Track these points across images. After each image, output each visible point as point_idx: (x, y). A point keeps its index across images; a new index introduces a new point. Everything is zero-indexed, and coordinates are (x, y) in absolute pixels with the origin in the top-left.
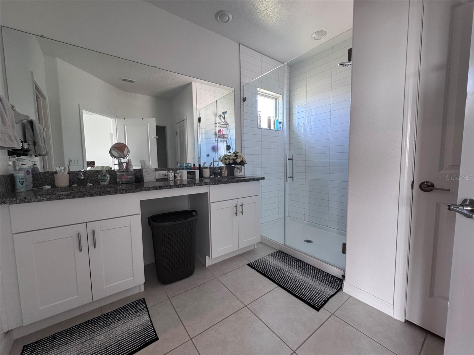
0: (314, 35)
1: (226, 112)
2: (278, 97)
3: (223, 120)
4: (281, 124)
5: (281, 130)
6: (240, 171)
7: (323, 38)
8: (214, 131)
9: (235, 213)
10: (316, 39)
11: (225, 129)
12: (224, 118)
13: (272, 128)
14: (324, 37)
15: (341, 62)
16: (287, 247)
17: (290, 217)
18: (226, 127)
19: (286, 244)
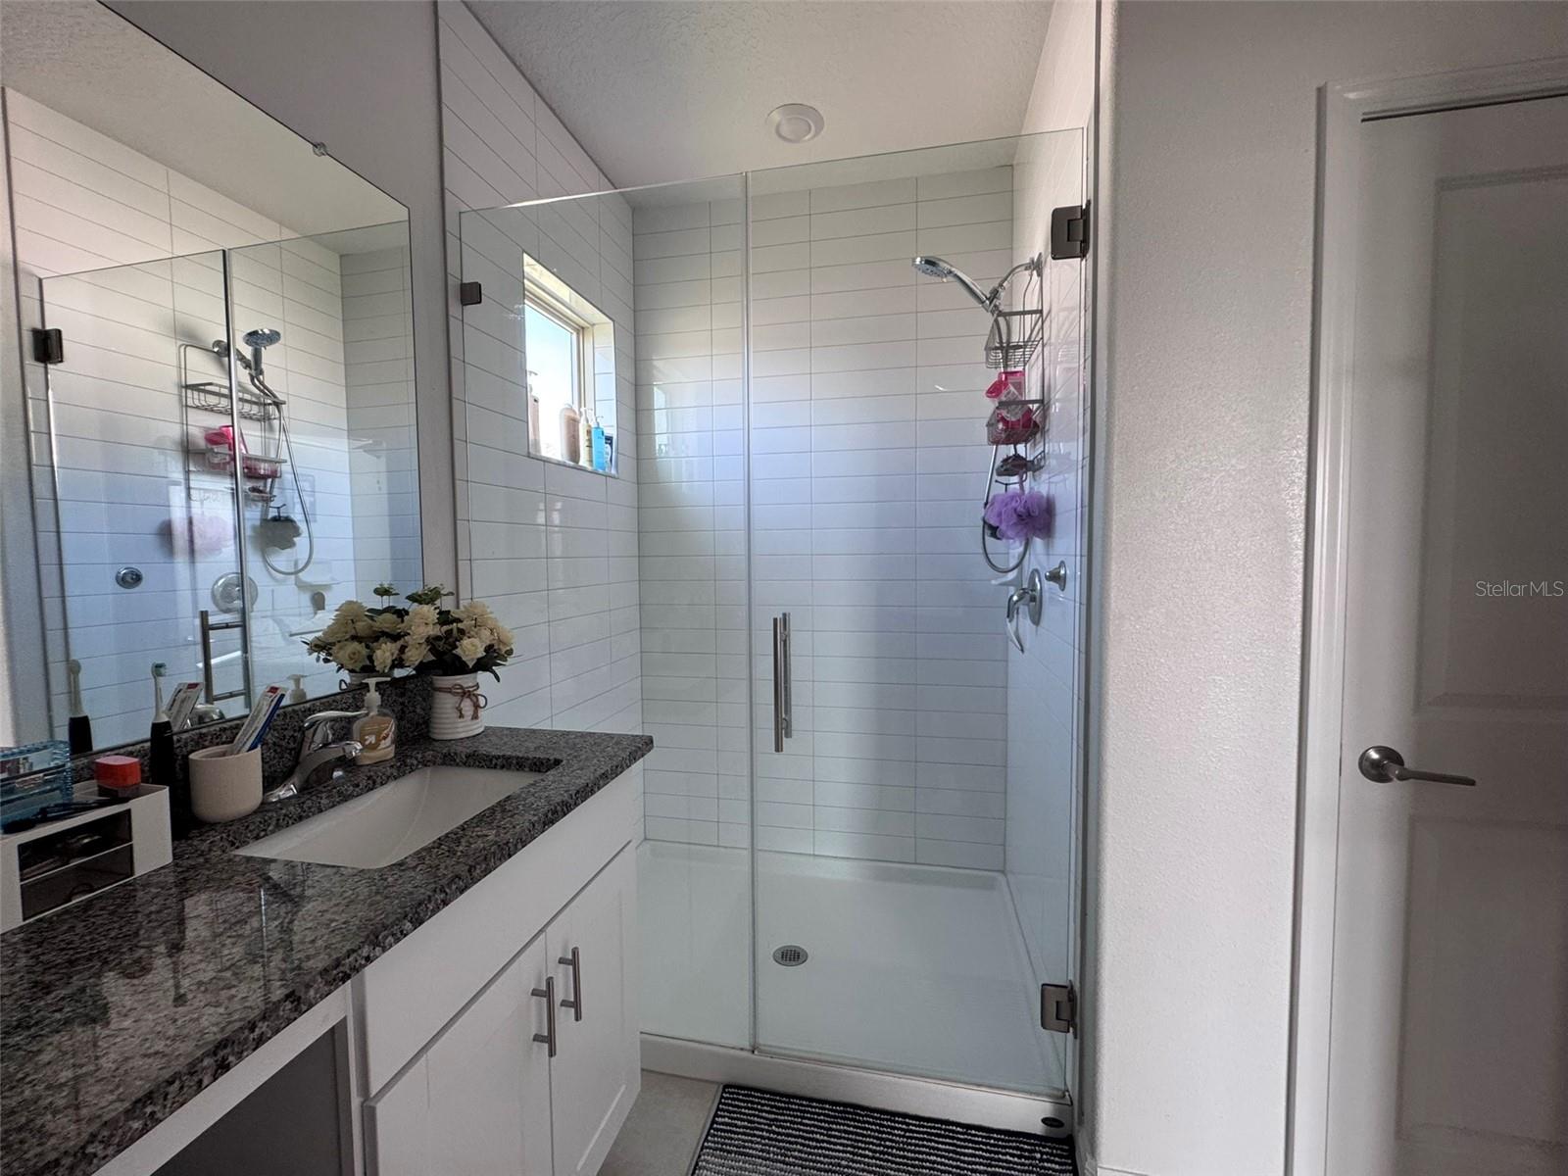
0: (776, 117)
1: (273, 337)
2: (594, 325)
3: (242, 374)
4: (611, 444)
5: (613, 472)
6: (477, 706)
7: (807, 138)
8: (174, 432)
9: (537, 1038)
10: (780, 136)
11: (257, 425)
12: (255, 366)
13: (583, 462)
14: (815, 136)
15: (932, 254)
16: (773, 1055)
17: (652, 842)
18: (266, 419)
19: (763, 1040)
